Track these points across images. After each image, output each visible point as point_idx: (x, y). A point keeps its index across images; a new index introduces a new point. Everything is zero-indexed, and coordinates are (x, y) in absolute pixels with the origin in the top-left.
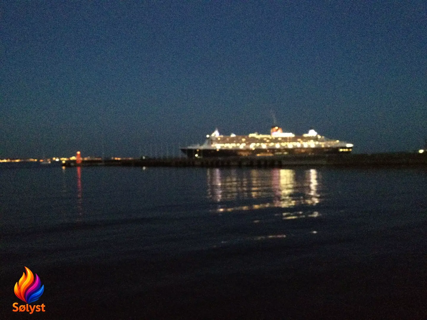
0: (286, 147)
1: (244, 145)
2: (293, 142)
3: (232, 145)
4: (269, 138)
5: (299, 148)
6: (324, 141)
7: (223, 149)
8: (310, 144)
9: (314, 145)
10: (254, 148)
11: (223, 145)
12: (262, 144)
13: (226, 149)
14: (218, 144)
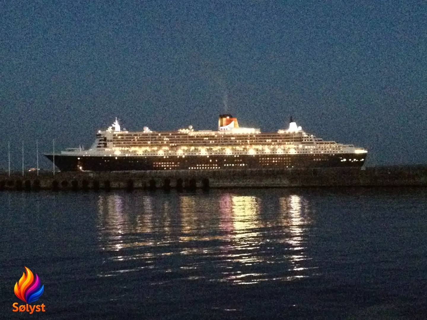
1: (167, 148)
2: (257, 144)
3: (144, 149)
4: (214, 137)
5: (267, 156)
6: (313, 143)
7: (127, 155)
8: (289, 148)
9: (295, 151)
10: (184, 154)
11: (126, 149)
12: (200, 148)
13: (132, 155)
14: (116, 146)
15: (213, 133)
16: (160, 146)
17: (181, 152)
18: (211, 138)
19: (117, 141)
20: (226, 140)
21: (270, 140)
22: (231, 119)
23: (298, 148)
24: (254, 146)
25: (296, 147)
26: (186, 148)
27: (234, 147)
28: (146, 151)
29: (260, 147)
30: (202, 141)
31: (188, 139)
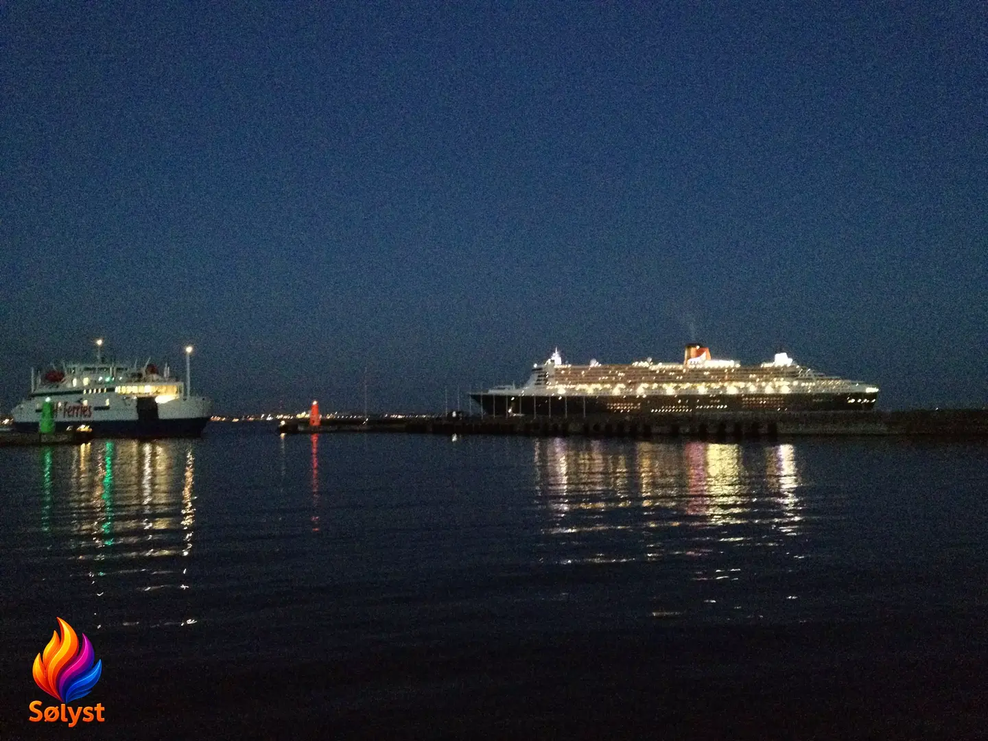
0: (721, 393)
1: (622, 386)
2: (738, 381)
3: (594, 386)
4: (681, 371)
5: (752, 396)
6: (812, 379)
7: (573, 394)
8: (779, 387)
9: (789, 389)
10: (645, 393)
11: (572, 386)
12: (665, 386)
13: (580, 394)
14: (560, 383)
15: (681, 367)
16: (614, 383)
17: (641, 390)
18: (679, 372)
19: (560, 377)
21: (754, 376)
22: (703, 349)
23: (792, 386)
24: (734, 383)
25: (789, 383)
26: (646, 385)
27: (709, 385)
28: (597, 389)
29: (742, 385)
30: (666, 377)
31: (649, 374)
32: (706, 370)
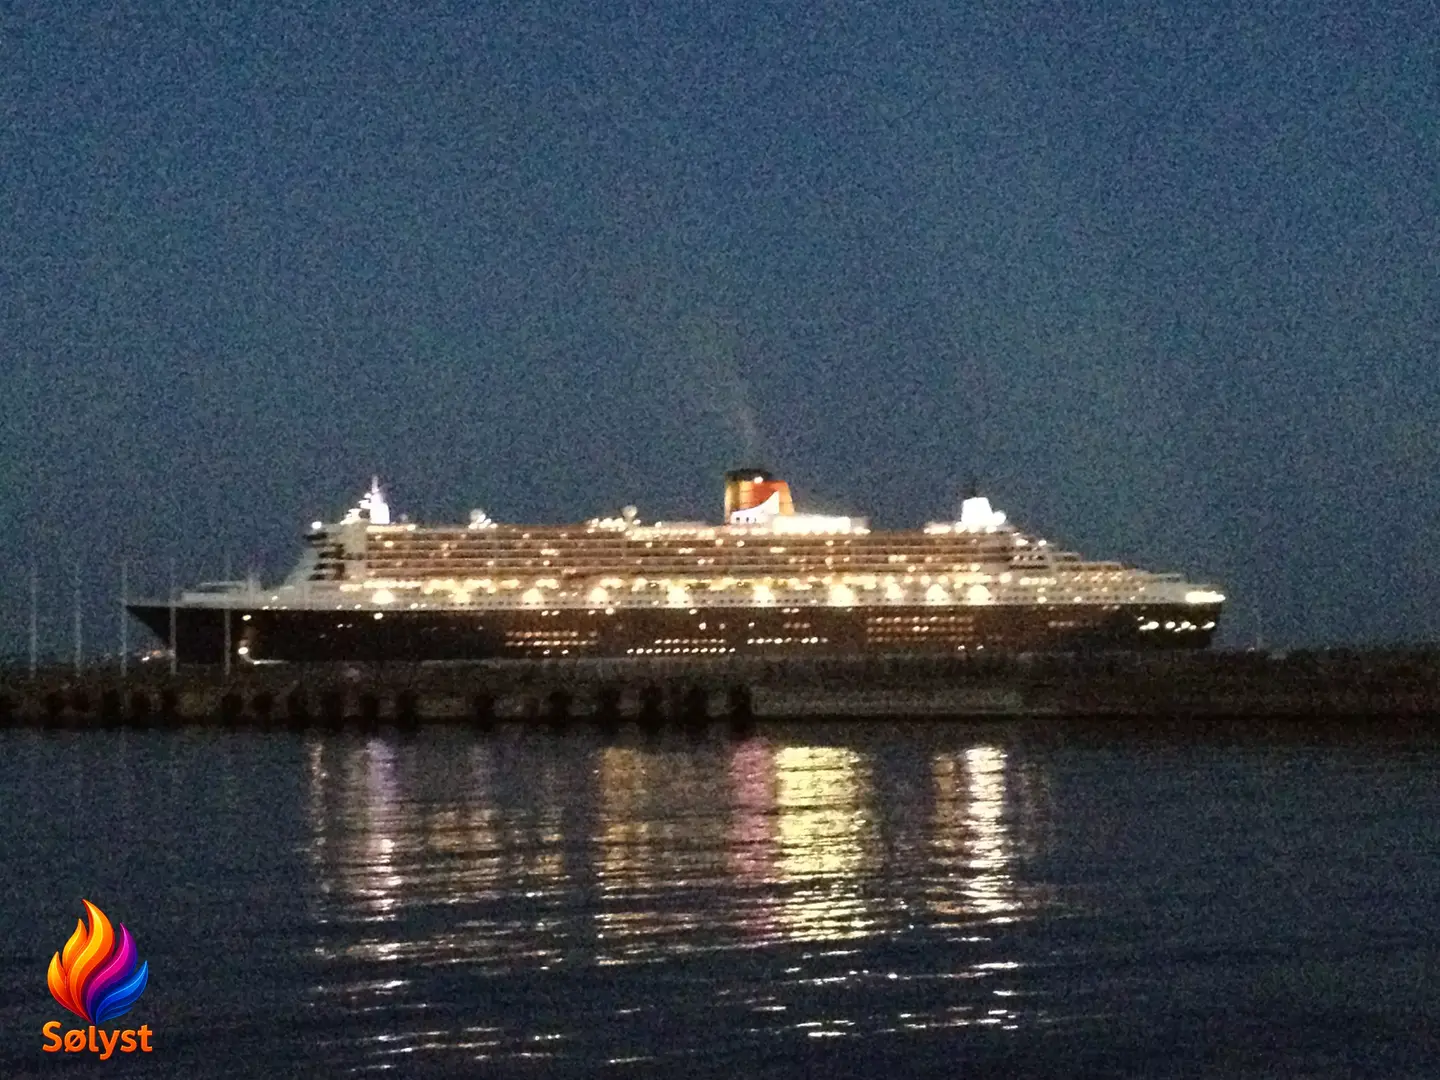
0: (813, 602)
1: (552, 583)
2: (858, 571)
3: (473, 584)
4: (709, 544)
5: (892, 611)
6: (1047, 567)
7: (414, 606)
8: (966, 586)
9: (989, 595)
10: (611, 603)
11: (412, 584)
12: (664, 583)
13: (434, 607)
14: (378, 576)
15: (707, 533)
16: (529, 576)
17: (601, 596)
18: (704, 547)
19: (380, 558)
20: (756, 557)
21: (903, 558)
22: (775, 485)
23: (997, 584)
24: (848, 578)
25: (988, 579)
26: (616, 582)
27: (781, 581)
28: (480, 592)
29: (869, 581)
30: (672, 559)
31: (624, 550)
32: (777, 543)
